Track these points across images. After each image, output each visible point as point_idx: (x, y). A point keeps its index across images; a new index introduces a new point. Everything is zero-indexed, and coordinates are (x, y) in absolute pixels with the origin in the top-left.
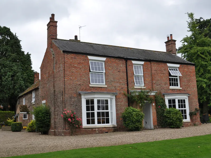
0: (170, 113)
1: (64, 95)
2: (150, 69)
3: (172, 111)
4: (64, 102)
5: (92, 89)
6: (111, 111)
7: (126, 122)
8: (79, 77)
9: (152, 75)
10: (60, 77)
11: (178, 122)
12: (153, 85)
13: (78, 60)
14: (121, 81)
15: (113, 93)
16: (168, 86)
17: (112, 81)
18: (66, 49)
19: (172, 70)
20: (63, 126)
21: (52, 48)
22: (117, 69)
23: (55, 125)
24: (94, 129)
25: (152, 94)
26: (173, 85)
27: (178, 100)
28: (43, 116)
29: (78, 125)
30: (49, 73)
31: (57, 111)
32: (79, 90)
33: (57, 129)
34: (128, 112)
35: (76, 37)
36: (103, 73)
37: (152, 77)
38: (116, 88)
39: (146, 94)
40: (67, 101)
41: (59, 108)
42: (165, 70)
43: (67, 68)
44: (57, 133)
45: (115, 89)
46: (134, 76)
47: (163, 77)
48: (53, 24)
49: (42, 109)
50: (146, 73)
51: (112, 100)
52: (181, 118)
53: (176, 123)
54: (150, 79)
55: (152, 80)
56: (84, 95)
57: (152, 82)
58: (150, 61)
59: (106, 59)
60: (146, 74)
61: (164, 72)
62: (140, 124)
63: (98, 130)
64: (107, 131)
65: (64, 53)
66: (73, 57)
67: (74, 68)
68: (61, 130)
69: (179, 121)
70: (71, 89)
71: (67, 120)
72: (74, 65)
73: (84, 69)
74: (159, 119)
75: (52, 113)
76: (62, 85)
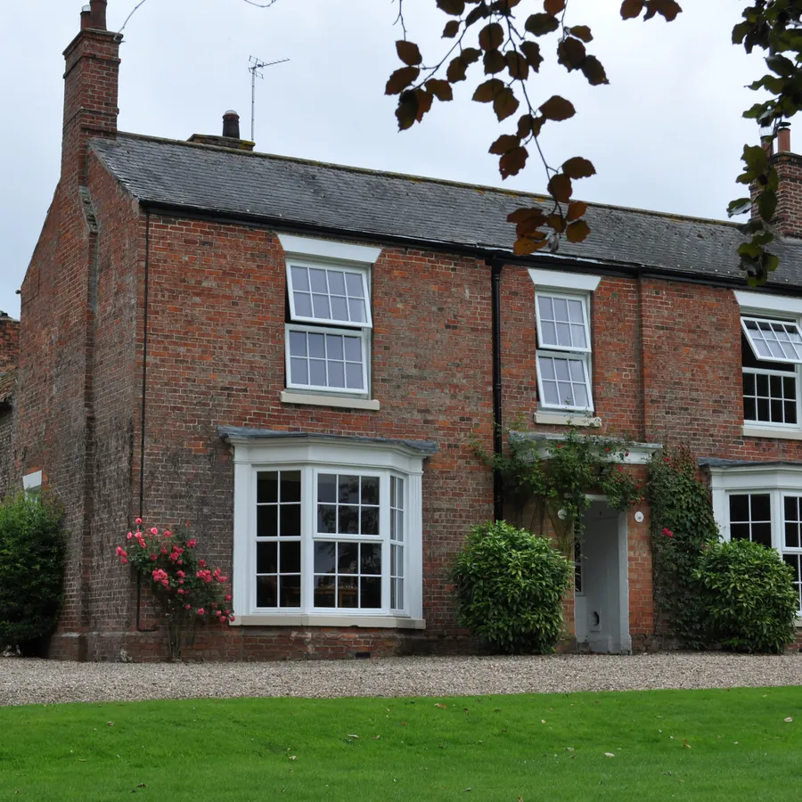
0: (728, 570)
1: (137, 442)
2: (631, 317)
3: (736, 559)
4: (137, 479)
5: (293, 418)
6: (396, 542)
7: (470, 602)
8: (225, 347)
9: (641, 352)
10: (121, 342)
11: (768, 621)
12: (643, 412)
13: (225, 257)
14: (459, 379)
15: (408, 446)
16: (734, 418)
17: (408, 377)
18: (160, 190)
19: (765, 327)
20: (125, 608)
21: (84, 180)
22: (441, 309)
23: (87, 607)
24: (294, 634)
25: (634, 458)
26: (764, 417)
27: (787, 499)
28: (23, 555)
29: (209, 609)
30: (65, 319)
31: (99, 531)
32: (224, 418)
33: (94, 629)
34: (481, 550)
35: (231, 121)
36: (359, 329)
37: (641, 362)
38: (430, 418)
39: (595, 454)
40: (152, 474)
41: (110, 512)
42: (719, 327)
43: (159, 297)
44: (94, 646)
45: (426, 422)
46: (538, 353)
47: (707, 368)
48: (100, 50)
49: (21, 517)
50: (608, 339)
51: (401, 481)
52: (785, 599)
53: (756, 626)
54: (629, 375)
55: (641, 380)
56: (250, 448)
57: (642, 392)
58: (635, 273)
59: (382, 255)
60: (610, 344)
61: (716, 338)
62: (548, 620)
63: (313, 641)
64: (363, 648)
65: (148, 213)
66: (198, 236)
67: (197, 299)
68: (114, 629)
69: (775, 616)
70: (180, 409)
71: (150, 575)
72: (200, 283)
73: (253, 305)
74: (673, 600)
75: (73, 539)
76: (129, 390)
